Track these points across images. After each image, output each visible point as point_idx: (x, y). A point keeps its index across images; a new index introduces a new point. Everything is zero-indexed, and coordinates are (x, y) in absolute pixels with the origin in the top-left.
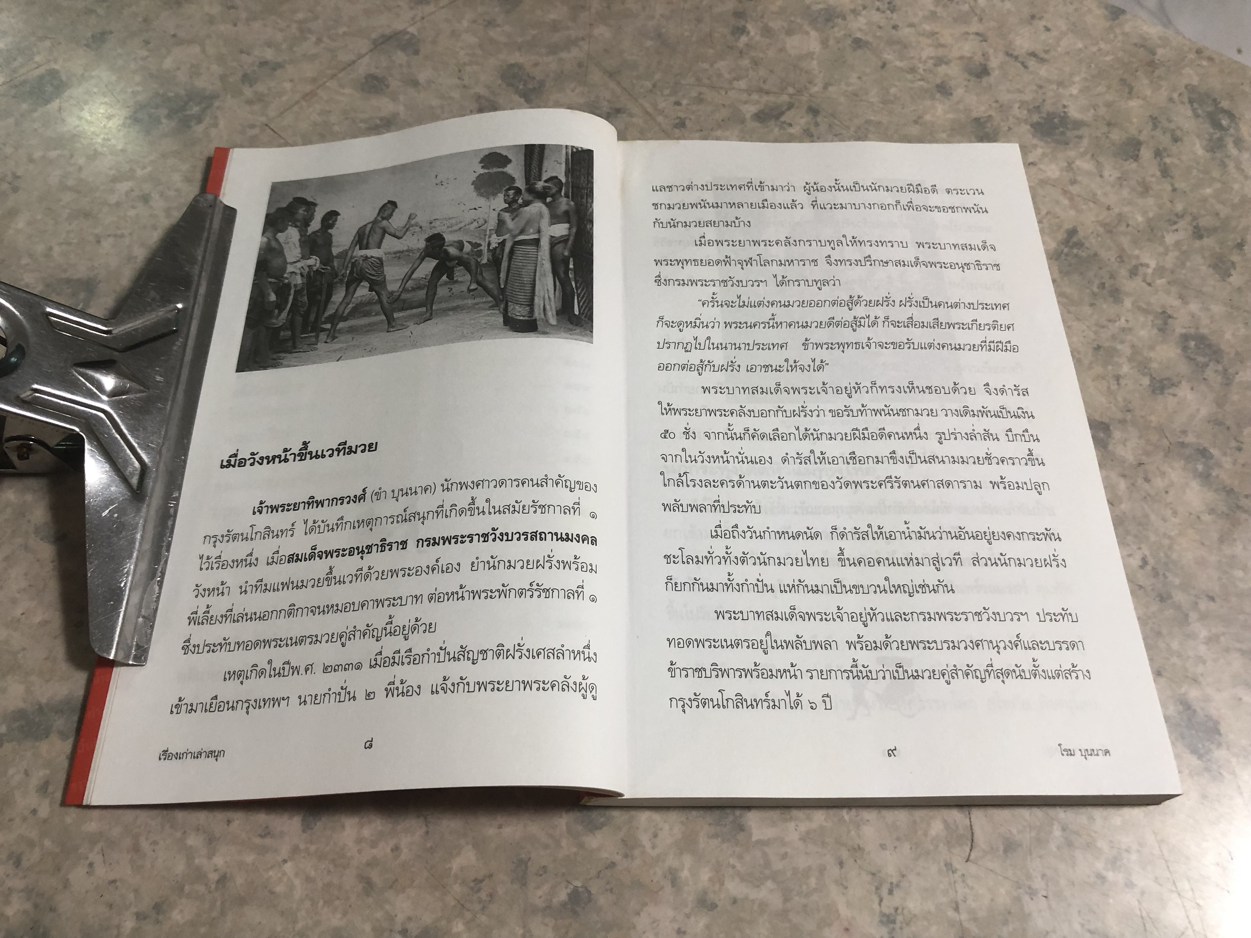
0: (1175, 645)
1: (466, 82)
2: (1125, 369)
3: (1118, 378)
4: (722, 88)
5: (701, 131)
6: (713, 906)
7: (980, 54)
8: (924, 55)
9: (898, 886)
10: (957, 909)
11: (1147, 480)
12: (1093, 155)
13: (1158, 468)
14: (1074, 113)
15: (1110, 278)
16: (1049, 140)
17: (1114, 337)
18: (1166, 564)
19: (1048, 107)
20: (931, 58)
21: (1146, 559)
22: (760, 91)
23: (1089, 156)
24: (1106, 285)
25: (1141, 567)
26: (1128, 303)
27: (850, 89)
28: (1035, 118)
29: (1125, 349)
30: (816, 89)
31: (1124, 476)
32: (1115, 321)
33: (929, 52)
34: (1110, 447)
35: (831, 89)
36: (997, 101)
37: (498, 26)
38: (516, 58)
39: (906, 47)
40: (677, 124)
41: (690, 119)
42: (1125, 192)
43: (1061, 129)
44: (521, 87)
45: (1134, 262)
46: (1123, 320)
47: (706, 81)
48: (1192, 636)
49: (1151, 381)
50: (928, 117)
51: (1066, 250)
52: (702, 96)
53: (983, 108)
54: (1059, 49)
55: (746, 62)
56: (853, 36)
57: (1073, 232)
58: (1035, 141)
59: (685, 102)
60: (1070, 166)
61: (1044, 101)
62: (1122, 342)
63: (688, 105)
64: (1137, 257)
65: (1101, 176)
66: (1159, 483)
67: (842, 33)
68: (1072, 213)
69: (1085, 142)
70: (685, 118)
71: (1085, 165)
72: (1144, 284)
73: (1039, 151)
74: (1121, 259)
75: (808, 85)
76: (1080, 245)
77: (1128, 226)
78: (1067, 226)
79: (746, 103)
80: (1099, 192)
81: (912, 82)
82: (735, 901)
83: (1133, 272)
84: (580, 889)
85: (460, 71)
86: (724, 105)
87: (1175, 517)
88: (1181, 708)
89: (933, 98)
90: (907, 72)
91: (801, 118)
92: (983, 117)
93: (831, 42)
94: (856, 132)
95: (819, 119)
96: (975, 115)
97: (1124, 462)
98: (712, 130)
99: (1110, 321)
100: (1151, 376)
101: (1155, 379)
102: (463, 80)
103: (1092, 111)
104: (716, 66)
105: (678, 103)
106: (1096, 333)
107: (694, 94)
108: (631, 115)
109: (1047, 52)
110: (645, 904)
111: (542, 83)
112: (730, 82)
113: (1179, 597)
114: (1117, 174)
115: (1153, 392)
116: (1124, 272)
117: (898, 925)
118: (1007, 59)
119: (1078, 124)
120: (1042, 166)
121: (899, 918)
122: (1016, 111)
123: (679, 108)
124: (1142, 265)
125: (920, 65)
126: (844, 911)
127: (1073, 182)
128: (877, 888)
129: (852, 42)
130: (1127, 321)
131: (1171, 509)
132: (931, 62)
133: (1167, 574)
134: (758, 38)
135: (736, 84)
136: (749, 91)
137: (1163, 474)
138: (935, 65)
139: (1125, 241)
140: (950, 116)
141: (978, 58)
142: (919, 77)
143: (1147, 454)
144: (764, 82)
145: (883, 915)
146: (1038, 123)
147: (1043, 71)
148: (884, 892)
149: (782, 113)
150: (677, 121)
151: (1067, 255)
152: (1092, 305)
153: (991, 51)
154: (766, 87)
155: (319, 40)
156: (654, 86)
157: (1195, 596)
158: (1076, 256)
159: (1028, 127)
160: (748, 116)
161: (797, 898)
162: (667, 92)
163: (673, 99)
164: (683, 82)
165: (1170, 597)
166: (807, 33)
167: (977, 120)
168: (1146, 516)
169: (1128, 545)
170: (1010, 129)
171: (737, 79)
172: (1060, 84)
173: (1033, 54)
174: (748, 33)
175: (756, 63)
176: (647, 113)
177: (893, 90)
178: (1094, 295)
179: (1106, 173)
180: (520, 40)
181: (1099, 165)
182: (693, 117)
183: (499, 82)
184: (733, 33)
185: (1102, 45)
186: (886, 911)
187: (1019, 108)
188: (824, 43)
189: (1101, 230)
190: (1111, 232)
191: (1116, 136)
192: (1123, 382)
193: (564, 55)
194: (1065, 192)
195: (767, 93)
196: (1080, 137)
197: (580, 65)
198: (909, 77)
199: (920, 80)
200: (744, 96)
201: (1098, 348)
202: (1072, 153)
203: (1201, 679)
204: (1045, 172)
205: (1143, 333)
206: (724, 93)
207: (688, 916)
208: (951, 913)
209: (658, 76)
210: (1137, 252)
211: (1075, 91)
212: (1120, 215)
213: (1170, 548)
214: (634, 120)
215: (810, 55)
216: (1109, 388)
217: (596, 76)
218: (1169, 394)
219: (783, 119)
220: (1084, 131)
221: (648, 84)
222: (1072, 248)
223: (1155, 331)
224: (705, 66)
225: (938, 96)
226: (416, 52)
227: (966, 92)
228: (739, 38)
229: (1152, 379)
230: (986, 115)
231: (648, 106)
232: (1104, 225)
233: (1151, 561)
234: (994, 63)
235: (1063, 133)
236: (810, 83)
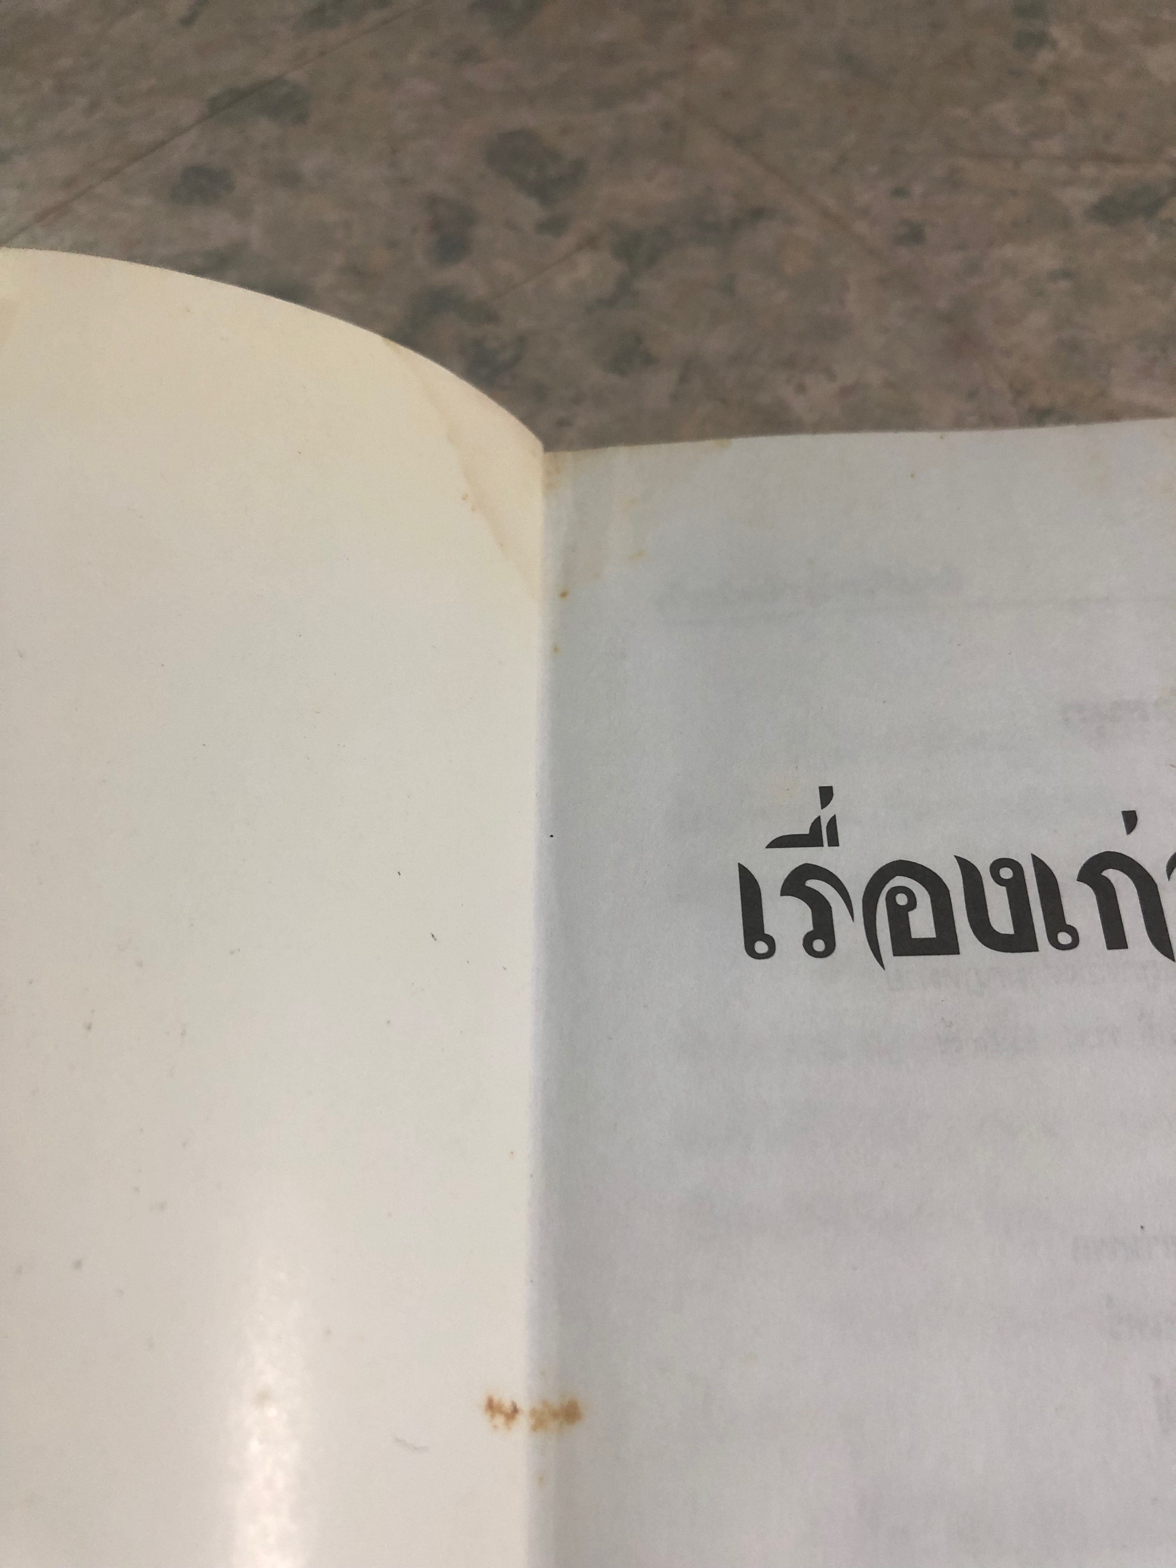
1: (407, 172)
4: (1006, 156)
5: (964, 247)
22: (1099, 157)
37: (485, 59)
38: (523, 118)
40: (904, 236)
41: (935, 224)
44: (532, 175)
47: (965, 143)
52: (958, 175)
59: (918, 189)
63: (926, 194)
70: (923, 223)
79: (1067, 184)
85: (394, 151)
86: (1013, 191)
98: (991, 245)
102: (400, 168)
104: (988, 111)
105: (900, 192)
107: (940, 172)
108: (790, 222)
111: (579, 166)
112: (1025, 143)
123: (903, 201)
134: (1077, 52)
135: (1040, 147)
136: (1072, 160)
144: (1107, 139)
149: (1159, 203)
150: (903, 229)
154: (1113, 149)
155: (94, 106)
156: (842, 159)
160: (1077, 212)
162: (873, 169)
163: (887, 183)
164: (910, 148)
171: (1038, 135)
174: (1055, 44)
175: (1080, 101)
176: (827, 214)
180: (532, 84)
182: (941, 219)
183: (484, 167)
184: (1019, 47)
193: (630, 108)
195: (1117, 160)
197: (667, 125)
200: (1062, 171)
206: (1011, 166)
209: (849, 140)
214: (799, 230)
217: (705, 146)
219: (1165, 214)
221: (828, 157)
224: (961, 112)
228: (1034, 55)
231: (829, 201)
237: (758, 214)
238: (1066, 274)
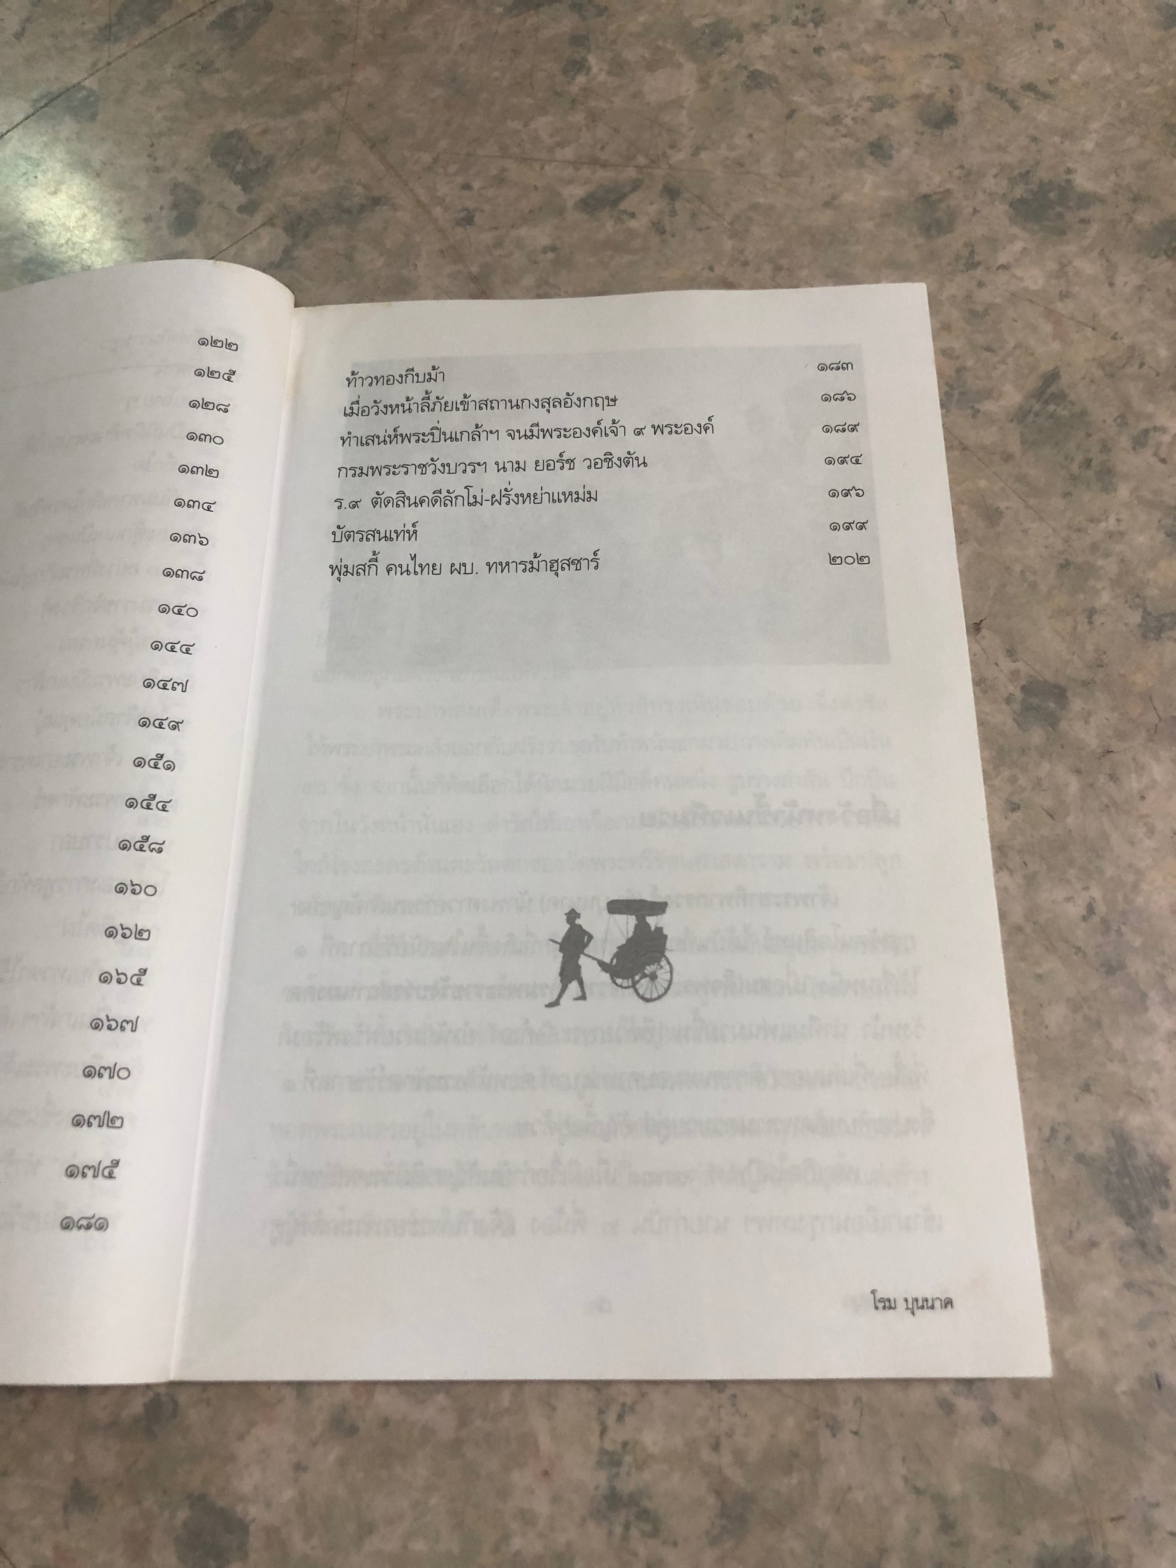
0: (1118, 1043)
1: (160, 163)
2: (1105, 597)
3: (1091, 613)
4: (537, 160)
5: (496, 228)
6: (353, 1430)
7: (946, 90)
8: (857, 95)
9: (632, 1409)
10: (716, 1447)
11: (1113, 777)
12: (1103, 250)
13: (1134, 759)
14: (1083, 182)
15: (1101, 452)
16: (1036, 227)
17: (1094, 547)
18: (1124, 913)
19: (1043, 174)
20: (869, 98)
21: (1095, 905)
22: (594, 162)
23: (1095, 254)
24: (1094, 463)
25: (1084, 918)
26: (1124, 491)
27: (733, 154)
28: (1019, 191)
29: (1111, 566)
30: (681, 156)
31: (1078, 772)
32: (1099, 521)
33: (868, 89)
34: (1063, 725)
35: (703, 155)
36: (962, 167)
37: (218, 71)
38: (238, 122)
39: (830, 82)
40: (462, 219)
41: (482, 211)
42: (1145, 312)
43: (1058, 209)
44: (239, 168)
45: (1144, 425)
46: (1112, 520)
47: (515, 150)
48: (1149, 1030)
49: (1143, 618)
50: (848, 198)
51: (1037, 407)
52: (505, 173)
53: (937, 179)
54: (1074, 77)
55: (578, 117)
56: (751, 68)
57: (1052, 377)
58: (1015, 230)
59: (476, 184)
60: (1062, 270)
61: (1037, 163)
62: (1107, 555)
63: (482, 188)
64: (1150, 417)
65: (1111, 285)
66: (1134, 783)
67: (735, 62)
68: (1056, 346)
69: (1094, 229)
70: (475, 210)
71: (1088, 267)
72: (1153, 460)
73: (1018, 246)
74: (1122, 421)
75: (669, 151)
76: (1060, 397)
77: (1142, 365)
78: (1046, 367)
79: (570, 182)
80: (1104, 312)
81: (832, 139)
82: (385, 1423)
83: (1140, 442)
84: (164, 1398)
85: (152, 145)
86: (536, 187)
87: (1150, 838)
88: (1112, 1142)
89: (861, 164)
90: (827, 124)
91: (651, 203)
92: (935, 194)
93: (713, 81)
94: (731, 223)
95: (678, 205)
96: (924, 189)
97: (1082, 749)
98: (513, 227)
99: (1092, 521)
100: (1145, 610)
101: (1149, 614)
102: (155, 159)
103: (1113, 177)
104: (533, 125)
105: (467, 187)
106: (1066, 541)
107: (494, 172)
108: (395, 208)
109: (1052, 82)
110: (252, 1424)
111: (270, 162)
112: (551, 150)
113: (1138, 967)
114: (1136, 280)
115: (1145, 636)
116: (1124, 441)
117: (624, 1469)
118: (988, 95)
119: (1086, 200)
120: (1018, 272)
121: (628, 1459)
122: (990, 183)
123: (466, 193)
124: (1155, 429)
125: (850, 112)
126: (545, 1442)
127: (1064, 296)
128: (601, 1412)
129: (748, 77)
130: (1118, 520)
131: (1145, 825)
132: (867, 105)
133: (1124, 929)
134: (602, 77)
135: (559, 154)
136: (576, 164)
137: (1141, 769)
138: (873, 110)
139: (1134, 390)
140: (884, 193)
141: (943, 95)
142: (843, 130)
143: (1121, 735)
144: (602, 148)
145: (603, 1452)
146: (1022, 201)
147: (1043, 114)
148: (611, 1418)
149: (623, 197)
150: (463, 214)
151: (1037, 415)
152: (1066, 495)
153: (964, 85)
154: (603, 156)
156: (436, 160)
157: (1164, 965)
158: (1052, 416)
159: (1007, 207)
160: (570, 204)
161: (478, 1423)
162: (452, 169)
163: (460, 180)
164: (480, 152)
165: (1122, 966)
166: (679, 66)
167: (926, 197)
168: (1105, 837)
169: (1068, 882)
170: (975, 211)
171: (561, 145)
172: (1067, 134)
173: (1030, 87)
174: (589, 69)
175: (593, 117)
176: (419, 202)
177: (800, 154)
178: (1074, 478)
179: (1119, 280)
180: (245, 93)
181: (1111, 269)
182: (487, 207)
183: (209, 160)
184: (565, 72)
185: (1144, 70)
186: (608, 1446)
187: (995, 176)
188: (703, 81)
189: (1098, 373)
190: (1112, 376)
191: (1144, 218)
192: (1098, 619)
193: (309, 116)
194: (1049, 313)
195: (604, 165)
196: (1085, 221)
197: (330, 130)
198: (829, 131)
199: (845, 136)
200: (569, 172)
201: (1065, 566)
202: (1070, 248)
203: (1152, 1097)
204: (1021, 279)
205: (1141, 539)
206: (538, 169)
207: (314, 1444)
208: (706, 1454)
209: (443, 144)
210: (1150, 408)
211: (1089, 146)
212: (1132, 348)
213: (1135, 886)
214: (399, 214)
215: (678, 103)
216: (1075, 628)
217: (352, 146)
218: (1169, 638)
219: (623, 206)
220: (1095, 211)
221: (426, 158)
222: (1046, 403)
223: (1161, 536)
224: (516, 125)
225: (870, 160)
226: (93, 117)
227: (916, 152)
228: (573, 78)
229: (1146, 613)
230: (942, 190)
231: (420, 191)
232: (1102, 364)
233: (1101, 908)
234: (966, 104)
235: (1060, 216)
236: (672, 147)
237: (376, 201)
238: (553, 249)
